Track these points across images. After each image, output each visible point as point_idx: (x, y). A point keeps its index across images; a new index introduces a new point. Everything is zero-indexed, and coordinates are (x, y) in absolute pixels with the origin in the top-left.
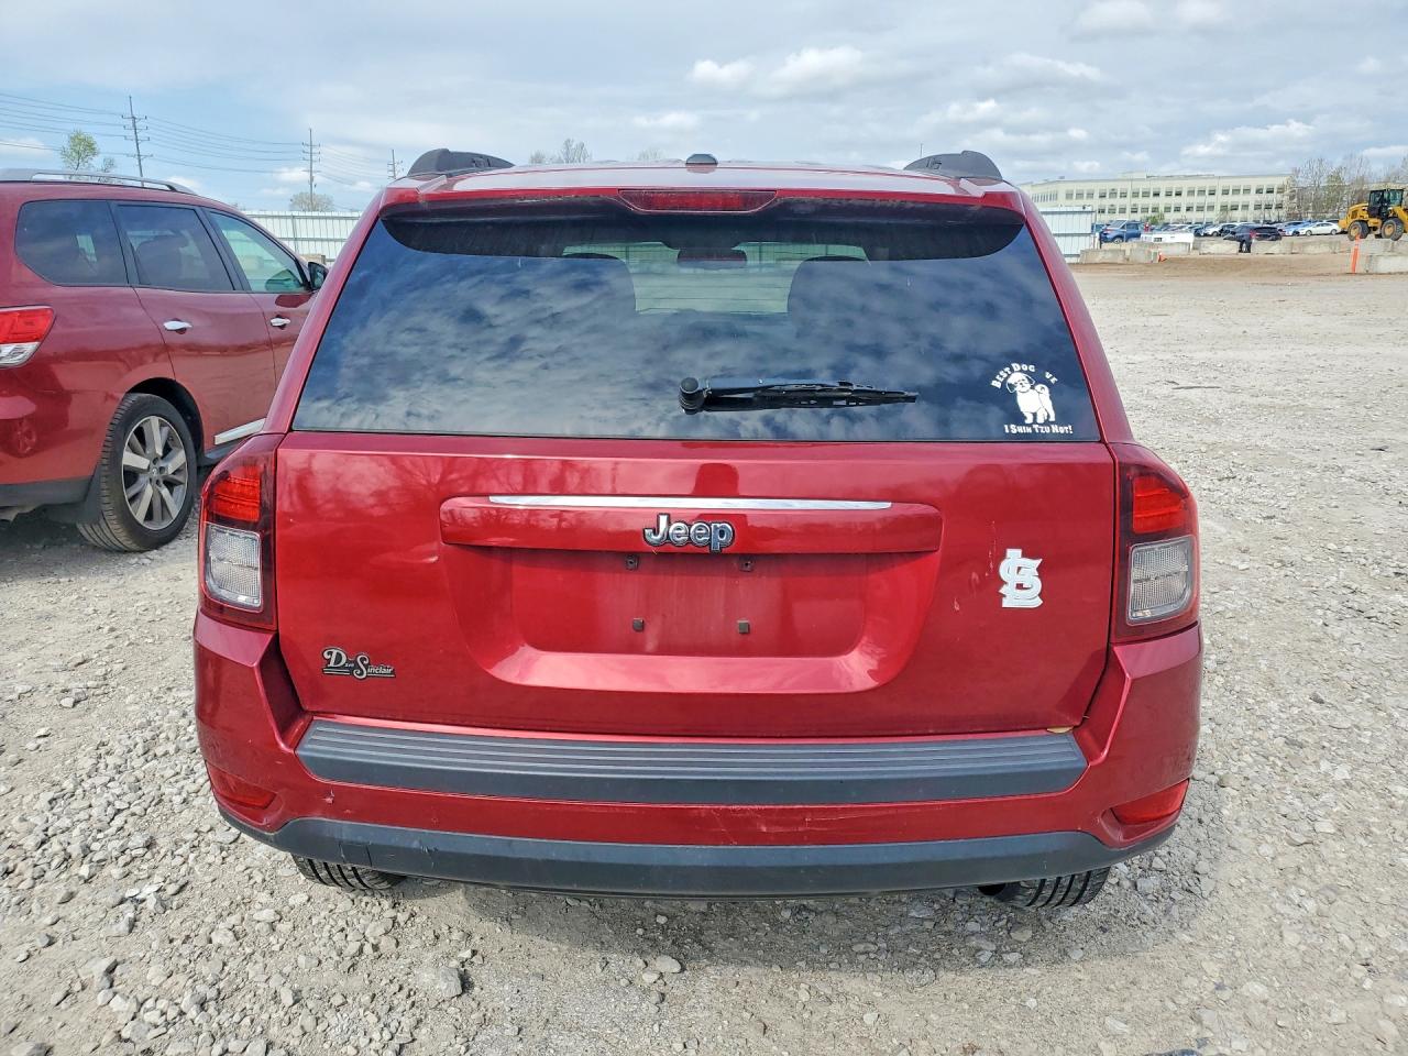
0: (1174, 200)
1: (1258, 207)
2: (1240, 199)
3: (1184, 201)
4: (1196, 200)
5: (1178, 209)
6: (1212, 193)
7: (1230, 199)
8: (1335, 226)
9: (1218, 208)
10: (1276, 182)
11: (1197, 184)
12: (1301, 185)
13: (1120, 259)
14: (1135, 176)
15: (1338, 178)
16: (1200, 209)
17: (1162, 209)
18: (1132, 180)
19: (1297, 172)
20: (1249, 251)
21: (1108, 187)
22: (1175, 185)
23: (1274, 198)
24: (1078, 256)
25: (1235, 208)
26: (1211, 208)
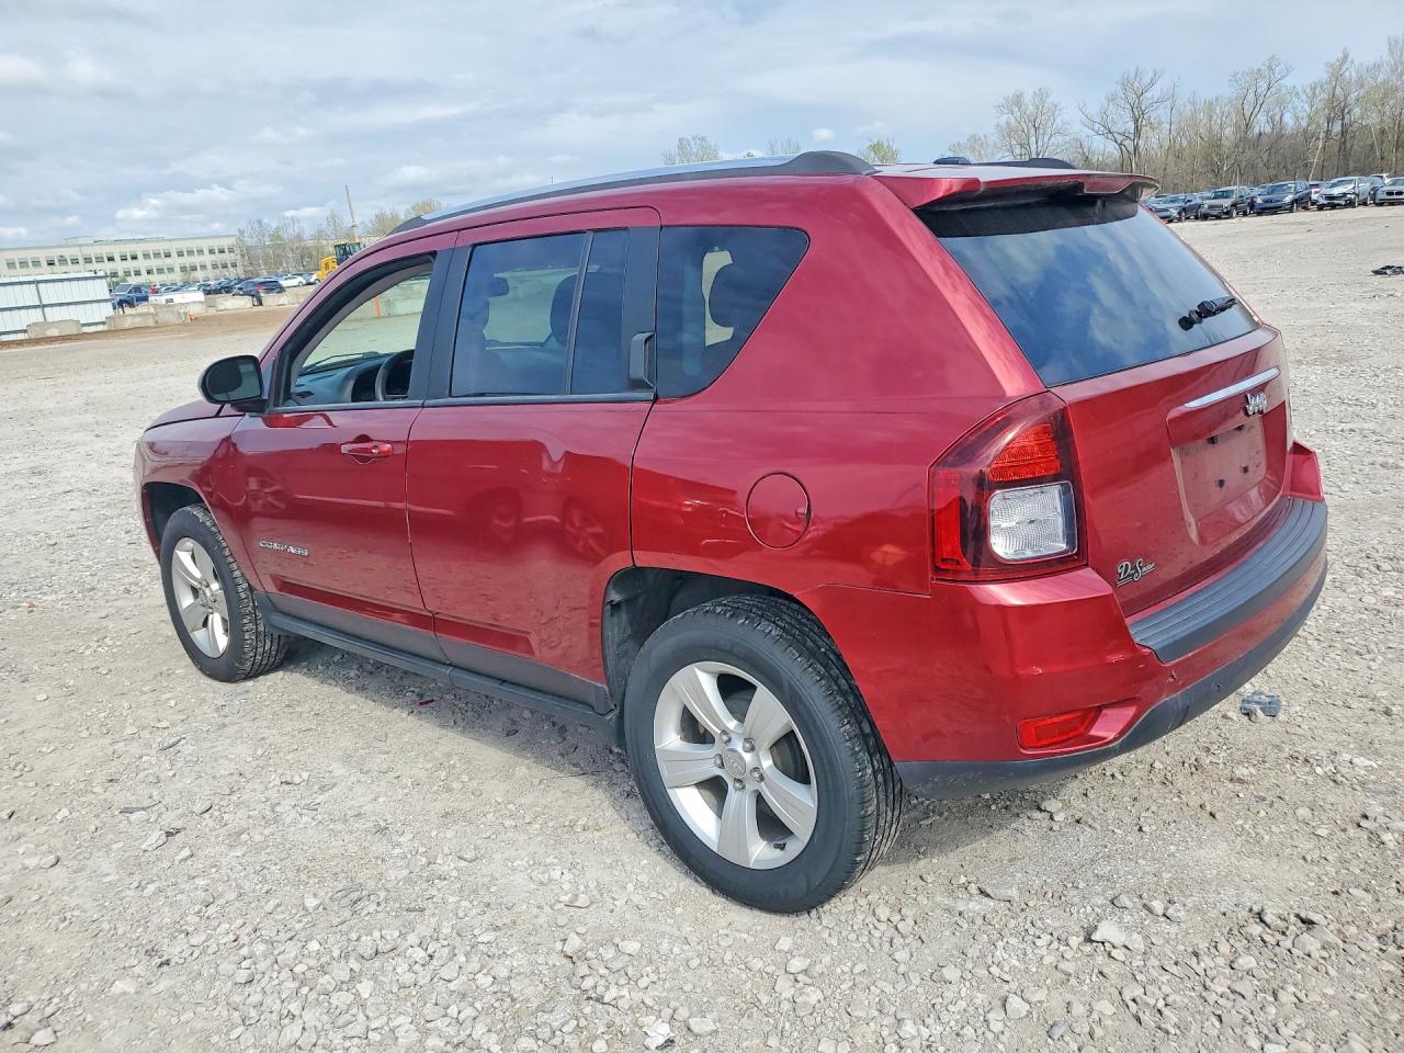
0: (131, 265)
1: (215, 266)
2: (196, 260)
3: (142, 264)
4: (154, 263)
5: (138, 273)
6: (168, 255)
7: (187, 261)
8: (300, 279)
9: (177, 269)
10: (226, 243)
11: (150, 248)
12: (249, 244)
13: (151, 323)
14: (81, 241)
15: (279, 237)
16: (160, 271)
17: (121, 274)
18: (80, 246)
19: (242, 232)
20: (261, 304)
21: (55, 254)
22: (128, 249)
23: (227, 257)
24: (104, 323)
25: (194, 269)
26: (171, 270)
